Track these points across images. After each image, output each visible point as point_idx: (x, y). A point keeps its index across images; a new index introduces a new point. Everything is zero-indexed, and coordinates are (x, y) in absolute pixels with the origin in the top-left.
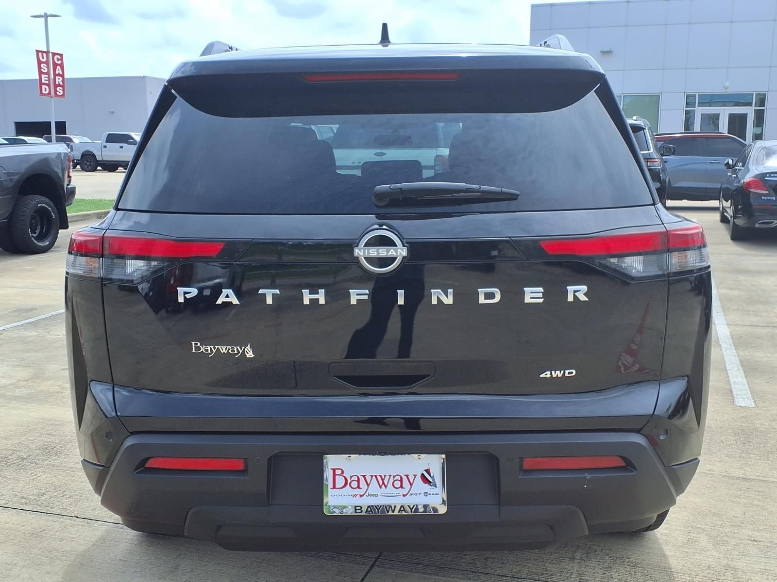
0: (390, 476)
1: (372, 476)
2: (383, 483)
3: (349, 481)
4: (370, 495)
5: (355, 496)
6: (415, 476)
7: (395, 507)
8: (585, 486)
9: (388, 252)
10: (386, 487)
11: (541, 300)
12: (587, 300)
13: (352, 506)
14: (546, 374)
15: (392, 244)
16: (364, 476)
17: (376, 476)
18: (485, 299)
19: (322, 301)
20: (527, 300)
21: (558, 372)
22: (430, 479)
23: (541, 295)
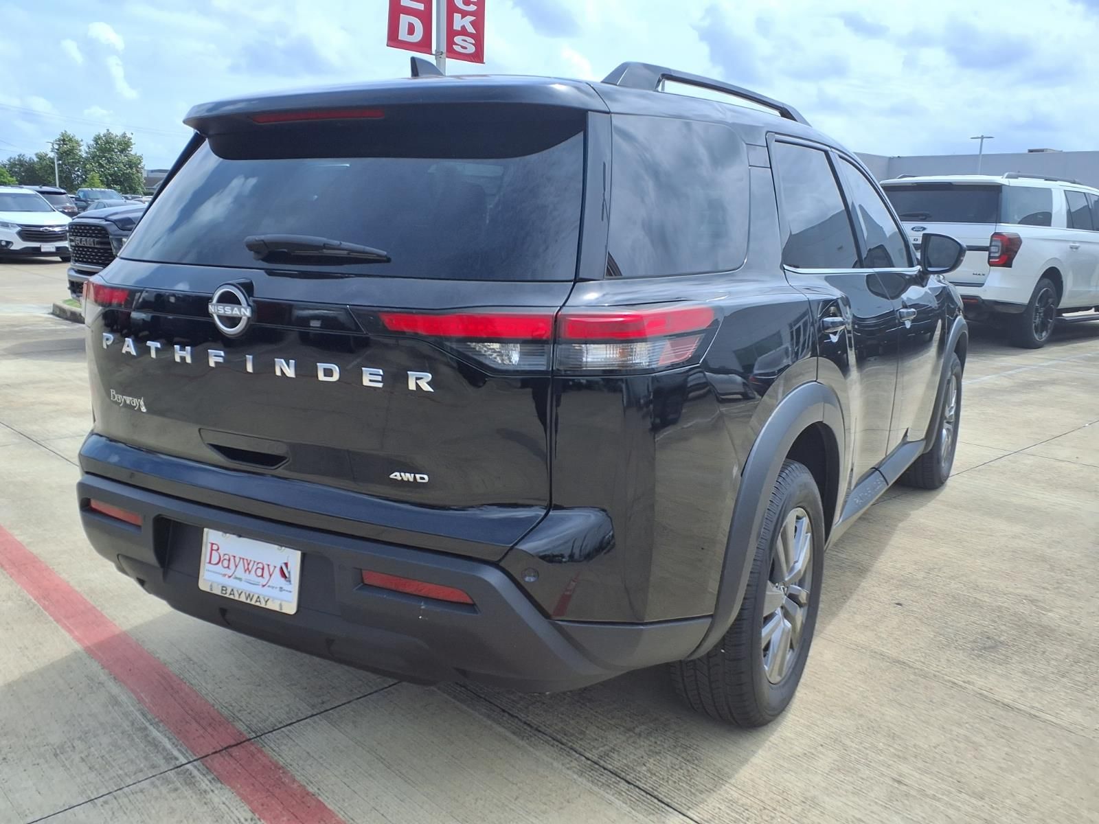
0: (255, 562)
1: (240, 558)
2: (248, 569)
3: (222, 559)
4: (236, 578)
5: (225, 575)
6: (275, 567)
7: (253, 596)
8: (420, 617)
9: (232, 310)
10: (250, 572)
11: (380, 385)
12: (432, 390)
13: (218, 585)
14: (396, 476)
15: (238, 302)
16: (234, 557)
17: (243, 559)
18: (325, 376)
19: (189, 360)
20: (366, 382)
21: (408, 475)
22: (287, 575)
23: (379, 378)
